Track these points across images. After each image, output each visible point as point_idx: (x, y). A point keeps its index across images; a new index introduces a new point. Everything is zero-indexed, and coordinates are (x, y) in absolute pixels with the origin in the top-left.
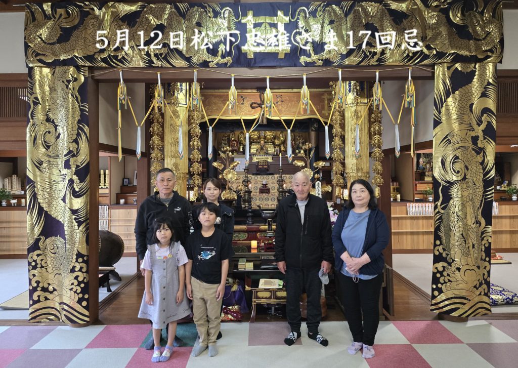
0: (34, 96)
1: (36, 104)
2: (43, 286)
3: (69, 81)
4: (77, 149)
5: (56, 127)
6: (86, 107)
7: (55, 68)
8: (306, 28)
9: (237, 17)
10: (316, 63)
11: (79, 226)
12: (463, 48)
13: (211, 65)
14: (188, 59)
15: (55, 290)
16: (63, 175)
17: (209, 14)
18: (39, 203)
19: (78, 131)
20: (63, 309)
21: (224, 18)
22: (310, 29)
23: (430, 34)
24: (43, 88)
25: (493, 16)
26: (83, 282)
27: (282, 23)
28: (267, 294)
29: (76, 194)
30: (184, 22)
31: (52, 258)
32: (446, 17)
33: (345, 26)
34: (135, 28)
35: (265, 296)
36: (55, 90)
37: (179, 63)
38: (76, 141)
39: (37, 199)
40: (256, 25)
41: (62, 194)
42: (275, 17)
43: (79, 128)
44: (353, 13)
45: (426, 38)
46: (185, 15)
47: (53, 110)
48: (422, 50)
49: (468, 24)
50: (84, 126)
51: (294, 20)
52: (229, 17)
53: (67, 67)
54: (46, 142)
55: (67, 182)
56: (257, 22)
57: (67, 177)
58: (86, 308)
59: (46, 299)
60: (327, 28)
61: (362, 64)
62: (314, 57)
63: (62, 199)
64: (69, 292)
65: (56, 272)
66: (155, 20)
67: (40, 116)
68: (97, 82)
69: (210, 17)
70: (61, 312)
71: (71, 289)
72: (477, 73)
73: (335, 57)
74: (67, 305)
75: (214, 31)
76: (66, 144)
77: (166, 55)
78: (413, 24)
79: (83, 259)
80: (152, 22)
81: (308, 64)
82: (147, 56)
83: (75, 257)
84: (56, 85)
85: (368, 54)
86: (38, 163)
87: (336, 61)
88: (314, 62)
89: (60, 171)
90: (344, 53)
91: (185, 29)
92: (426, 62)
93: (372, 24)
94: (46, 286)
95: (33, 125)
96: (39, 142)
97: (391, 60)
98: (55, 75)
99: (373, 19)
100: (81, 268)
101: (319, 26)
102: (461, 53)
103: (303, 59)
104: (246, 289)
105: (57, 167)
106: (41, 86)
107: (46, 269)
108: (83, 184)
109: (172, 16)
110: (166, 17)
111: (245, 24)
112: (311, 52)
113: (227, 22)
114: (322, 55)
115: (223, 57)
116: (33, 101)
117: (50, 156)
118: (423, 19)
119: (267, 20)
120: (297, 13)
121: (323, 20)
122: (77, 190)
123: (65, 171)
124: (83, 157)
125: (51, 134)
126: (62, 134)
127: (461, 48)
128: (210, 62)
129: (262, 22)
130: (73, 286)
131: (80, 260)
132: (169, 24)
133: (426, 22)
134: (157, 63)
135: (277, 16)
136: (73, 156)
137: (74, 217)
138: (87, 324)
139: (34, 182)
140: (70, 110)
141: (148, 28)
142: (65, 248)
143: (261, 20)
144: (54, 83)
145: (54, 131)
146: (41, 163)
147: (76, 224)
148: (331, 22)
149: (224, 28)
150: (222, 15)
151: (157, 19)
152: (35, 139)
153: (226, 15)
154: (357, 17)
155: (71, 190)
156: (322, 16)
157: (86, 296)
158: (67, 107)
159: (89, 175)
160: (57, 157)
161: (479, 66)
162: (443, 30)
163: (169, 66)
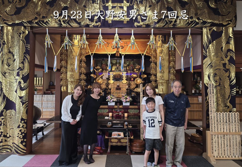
0: (3, 40)
1: (4, 44)
2: (4, 135)
3: (20, 34)
4: (23, 67)
5: (13, 56)
6: (29, 46)
7: (14, 27)
8: (137, 9)
9: (104, 4)
10: (142, 26)
11: (23, 105)
12: (215, 20)
13: (90, 26)
14: (79, 23)
15: (10, 136)
16: (16, 79)
17: (90, 2)
18: (4, 93)
19: (24, 58)
20: (14, 146)
21: (97, 4)
22: (140, 10)
23: (199, 12)
24: (8, 37)
25: (232, 4)
26: (24, 133)
27: (126, 7)
28: (116, 141)
29: (22, 89)
30: (78, 5)
31: (9, 121)
32: (207, 4)
33: (157, 8)
34: (53, 8)
35: (115, 141)
36: (14, 37)
37: (75, 25)
38: (23, 63)
39: (3, 91)
40: (113, 7)
41: (15, 89)
42: (122, 4)
43: (25, 56)
44: (161, 2)
45: (197, 14)
46: (78, 2)
47: (12, 47)
48: (195, 20)
49: (219, 8)
50: (27, 55)
51: (132, 5)
52: (100, 3)
53: (20, 26)
54: (8, 63)
55: (18, 83)
56: (113, 6)
57: (18, 80)
58: (25, 146)
59: (6, 141)
60: (148, 9)
61: (165, 26)
62: (141, 23)
63: (15, 91)
64: (17, 138)
65: (11, 127)
66: (64, 4)
67: (6, 50)
68: (35, 34)
69: (90, 3)
70: (13, 148)
71: (18, 136)
72: (224, 32)
73: (152, 23)
74: (16, 144)
75: (92, 10)
76: (18, 64)
77: (68, 21)
78: (191, 7)
79: (24, 122)
80: (62, 5)
81: (138, 27)
82: (59, 22)
83: (20, 120)
84: (14, 35)
85: (168, 22)
86: (4, 73)
87: (152, 25)
88: (141, 26)
89: (15, 77)
90: (156, 21)
91: (78, 9)
92: (197, 26)
93: (170, 7)
94: (6, 134)
95: (2, 54)
96: (5, 62)
97: (180, 25)
98: (14, 30)
99: (171, 5)
100: (23, 126)
101: (144, 8)
102: (214, 22)
103: (136, 24)
104: (105, 138)
105: (13, 75)
106: (7, 35)
107: (6, 126)
108: (25, 84)
109: (72, 2)
110: (69, 3)
111: (108, 7)
112: (140, 20)
113: (98, 5)
114: (145, 22)
115: (96, 22)
116: (3, 43)
117: (10, 70)
118: (196, 5)
119: (118, 5)
120: (133, 1)
121: (146, 5)
122: (22, 87)
123: (17, 77)
124: (26, 71)
125: (11, 59)
126: (16, 59)
127: (214, 20)
128: (90, 25)
129: (116, 6)
130: (18, 135)
131: (23, 122)
132: (70, 6)
133: (197, 7)
134: (64, 25)
135: (123, 3)
136: (21, 70)
137: (21, 100)
138: (25, 154)
139: (2, 83)
140: (21, 48)
141: (60, 8)
142: (16, 115)
143: (115, 5)
144: (13, 34)
145: (12, 57)
146: (5, 73)
147: (22, 104)
148: (150, 6)
149: (97, 8)
150: (96, 2)
151: (65, 4)
152: (3, 61)
153: (98, 2)
154: (163, 4)
155: (19, 87)
156: (146, 3)
157: (25, 140)
158: (19, 46)
159: (29, 79)
160: (14, 70)
161: (225, 29)
162: (206, 11)
163: (70, 26)
